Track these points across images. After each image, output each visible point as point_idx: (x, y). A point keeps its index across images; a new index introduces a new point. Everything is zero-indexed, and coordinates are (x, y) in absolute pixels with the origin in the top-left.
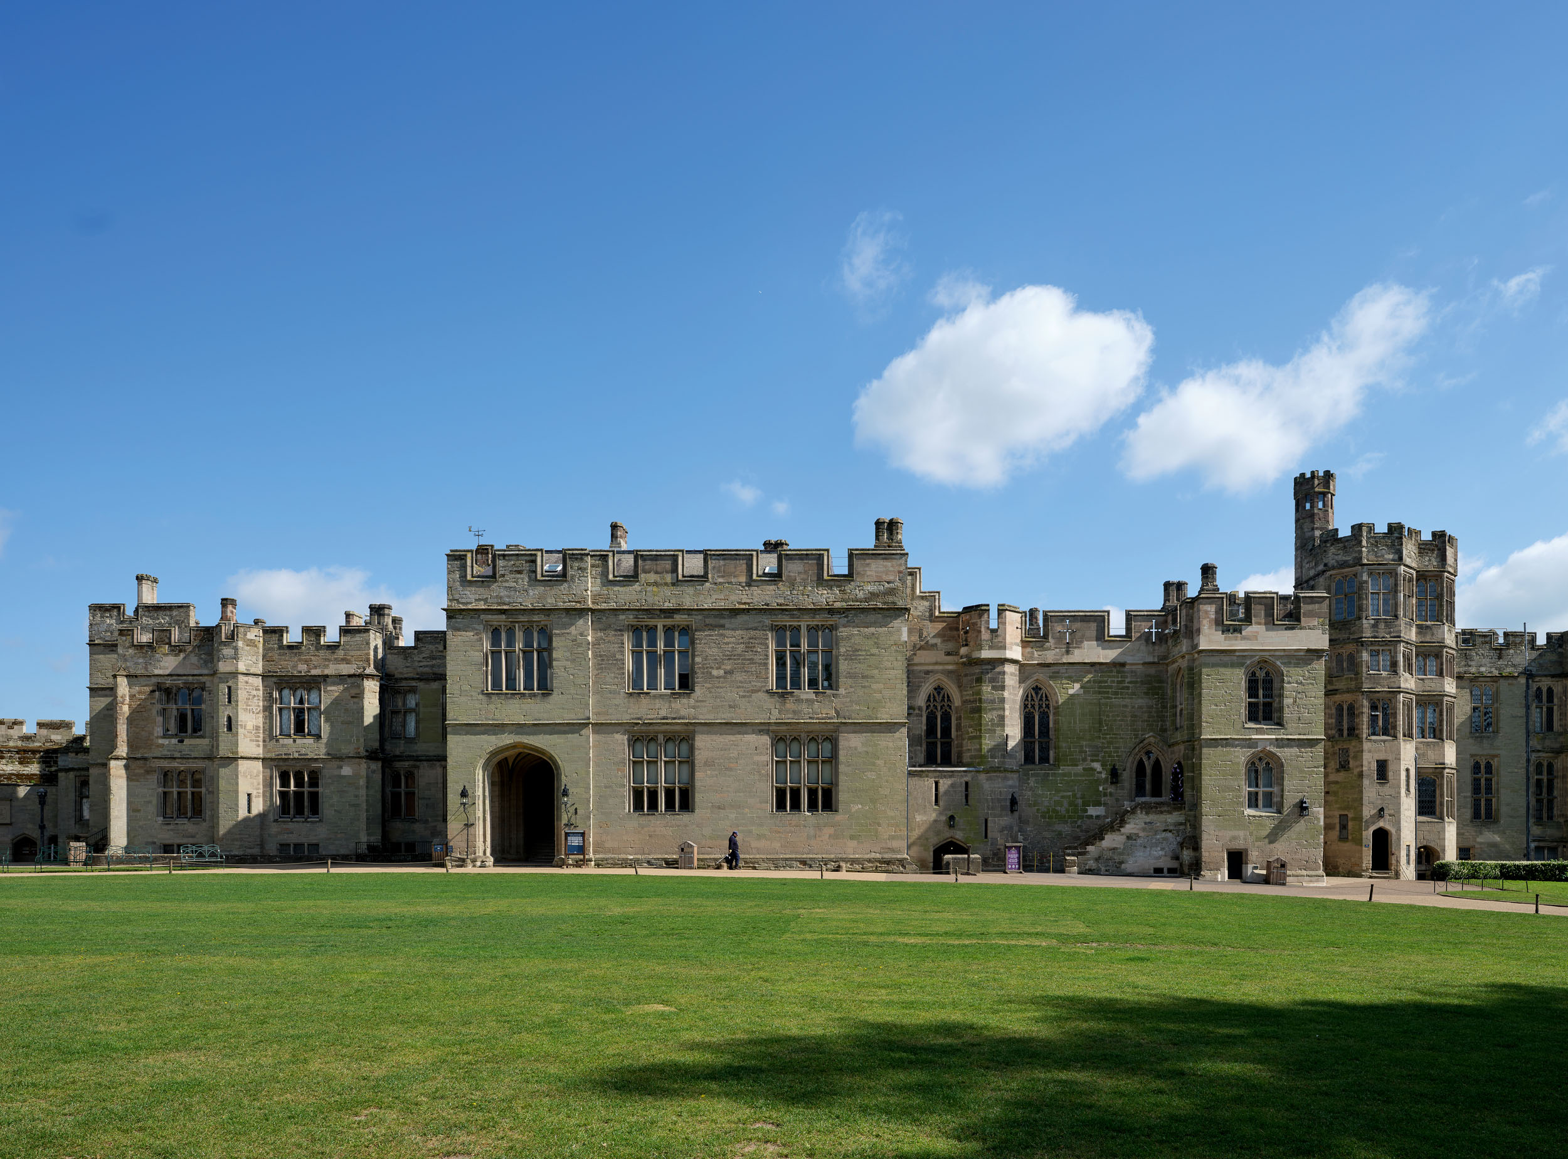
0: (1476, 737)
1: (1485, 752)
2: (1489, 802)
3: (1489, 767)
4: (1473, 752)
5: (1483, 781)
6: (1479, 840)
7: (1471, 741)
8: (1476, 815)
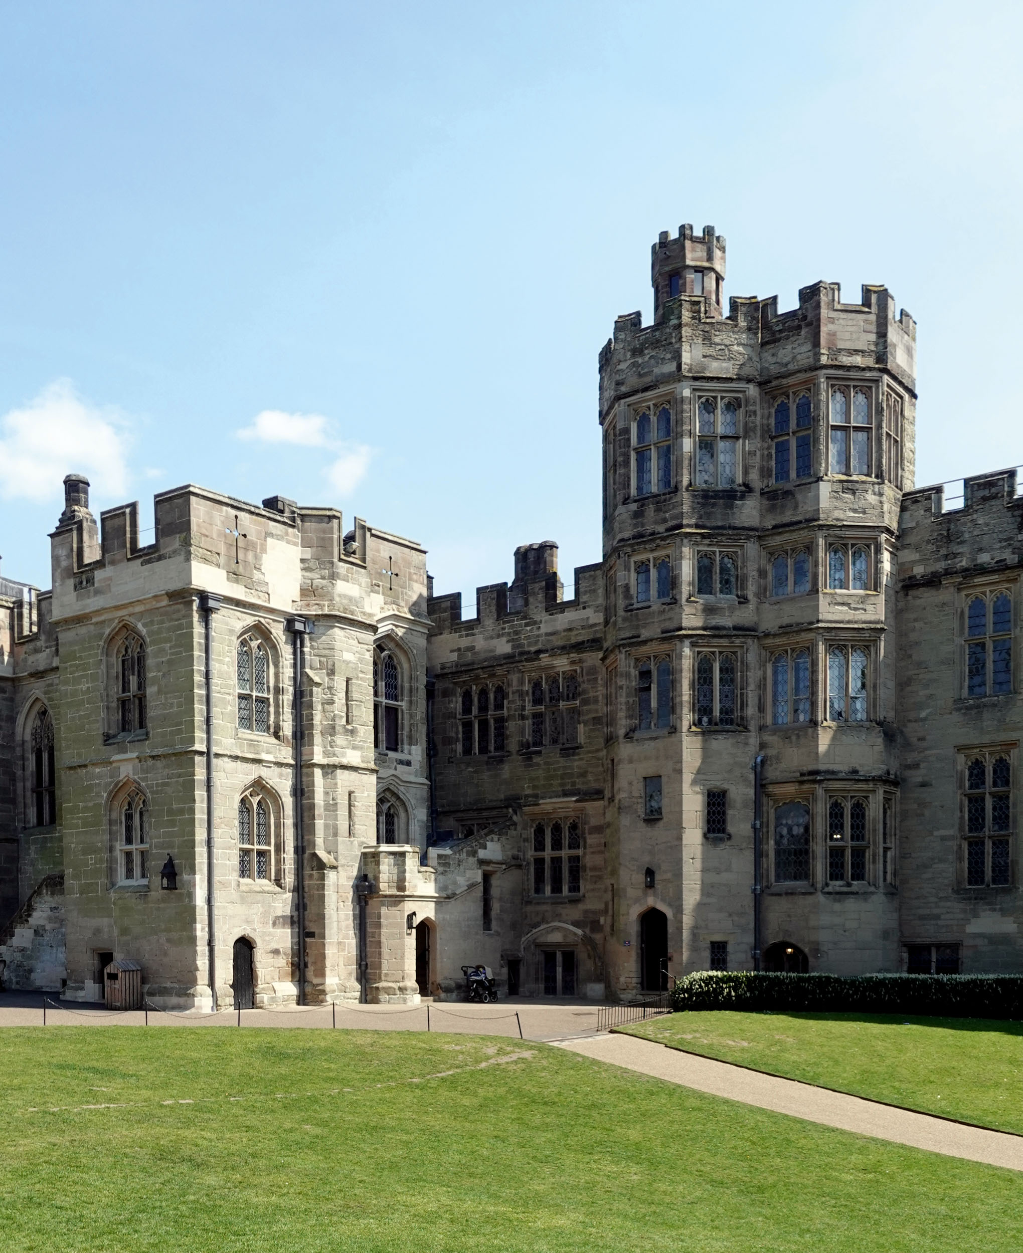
0: (967, 708)
1: (986, 739)
2: (1001, 845)
3: (1003, 770)
4: (962, 741)
5: (989, 803)
6: (971, 928)
7: (956, 717)
8: (976, 874)
